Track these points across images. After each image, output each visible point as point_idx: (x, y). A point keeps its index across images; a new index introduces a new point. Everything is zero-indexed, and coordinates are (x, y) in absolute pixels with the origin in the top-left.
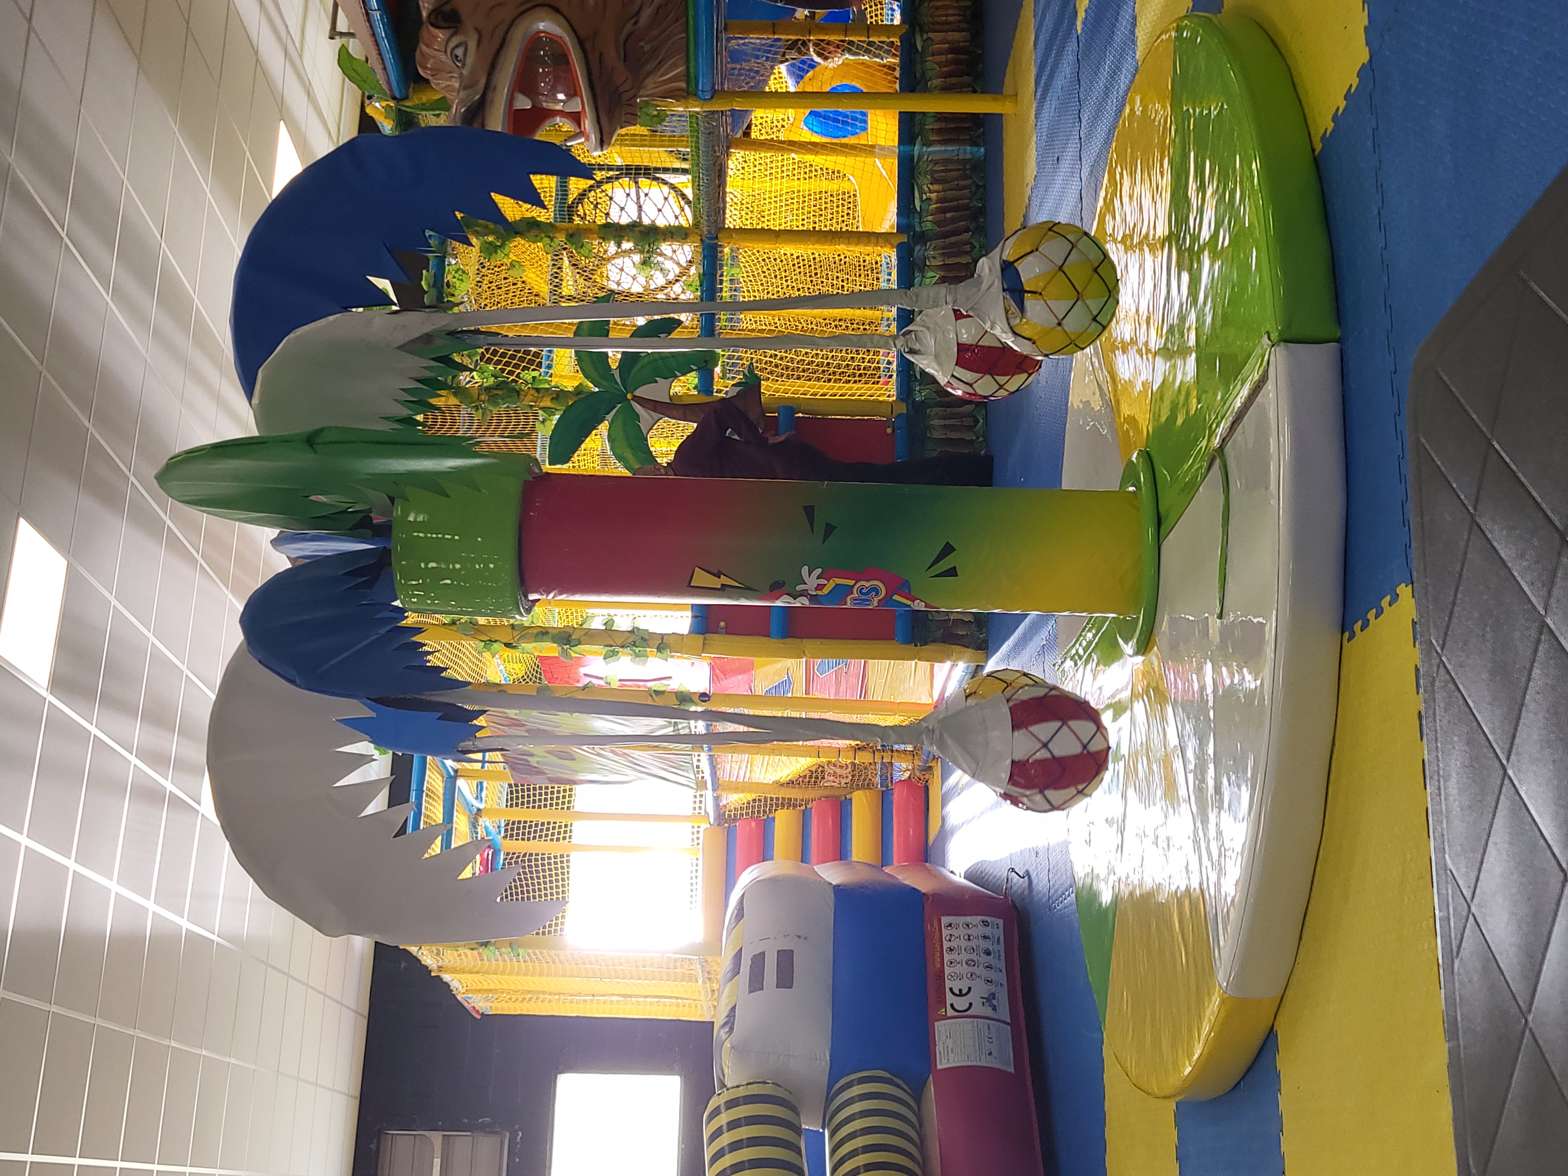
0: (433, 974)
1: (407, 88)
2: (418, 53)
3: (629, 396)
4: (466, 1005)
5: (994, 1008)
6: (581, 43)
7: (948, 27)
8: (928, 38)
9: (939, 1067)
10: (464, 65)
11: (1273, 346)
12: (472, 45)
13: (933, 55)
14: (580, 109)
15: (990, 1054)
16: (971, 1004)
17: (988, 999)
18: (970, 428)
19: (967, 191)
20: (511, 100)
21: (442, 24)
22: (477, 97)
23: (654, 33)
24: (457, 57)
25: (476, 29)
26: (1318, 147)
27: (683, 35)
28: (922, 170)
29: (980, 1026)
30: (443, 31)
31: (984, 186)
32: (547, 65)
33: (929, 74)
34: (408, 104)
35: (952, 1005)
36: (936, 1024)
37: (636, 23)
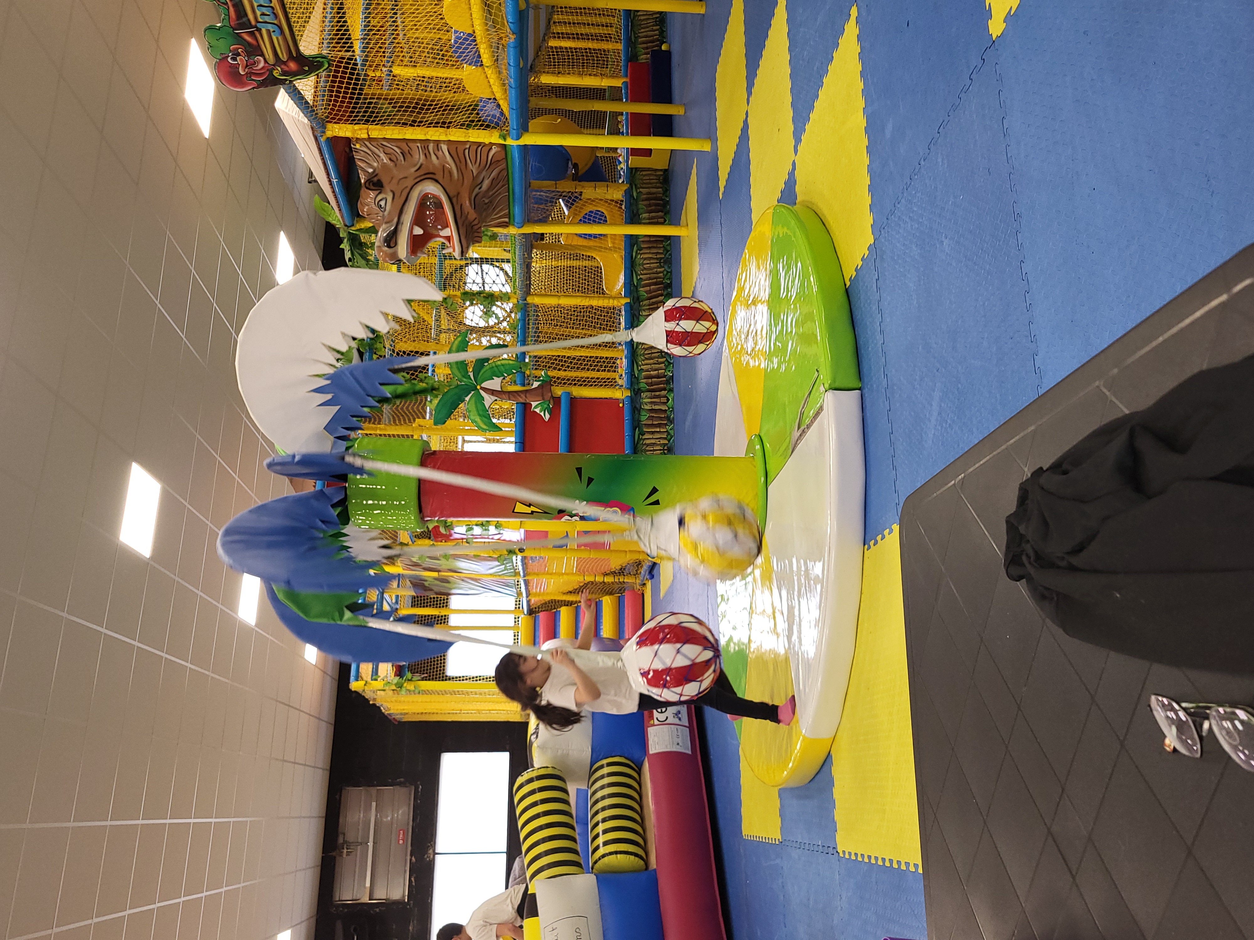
0: (371, 703)
1: (353, 220)
2: (359, 203)
3: (478, 387)
4: (389, 717)
5: (680, 719)
6: (450, 199)
7: (650, 185)
8: (640, 192)
9: (651, 752)
10: (385, 210)
11: (826, 391)
12: (390, 199)
13: (643, 201)
14: (450, 234)
15: (678, 744)
16: (667, 718)
17: (676, 714)
18: (665, 403)
19: (662, 274)
20: (411, 230)
21: (372, 187)
22: (393, 228)
23: (491, 193)
24: (381, 206)
25: (392, 191)
26: (848, 284)
27: (507, 194)
28: (638, 263)
29: (672, 729)
30: (374, 191)
31: (671, 272)
32: (432, 211)
33: (641, 211)
34: (353, 228)
35: (657, 719)
36: (649, 729)
37: (480, 188)
